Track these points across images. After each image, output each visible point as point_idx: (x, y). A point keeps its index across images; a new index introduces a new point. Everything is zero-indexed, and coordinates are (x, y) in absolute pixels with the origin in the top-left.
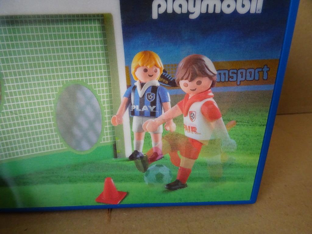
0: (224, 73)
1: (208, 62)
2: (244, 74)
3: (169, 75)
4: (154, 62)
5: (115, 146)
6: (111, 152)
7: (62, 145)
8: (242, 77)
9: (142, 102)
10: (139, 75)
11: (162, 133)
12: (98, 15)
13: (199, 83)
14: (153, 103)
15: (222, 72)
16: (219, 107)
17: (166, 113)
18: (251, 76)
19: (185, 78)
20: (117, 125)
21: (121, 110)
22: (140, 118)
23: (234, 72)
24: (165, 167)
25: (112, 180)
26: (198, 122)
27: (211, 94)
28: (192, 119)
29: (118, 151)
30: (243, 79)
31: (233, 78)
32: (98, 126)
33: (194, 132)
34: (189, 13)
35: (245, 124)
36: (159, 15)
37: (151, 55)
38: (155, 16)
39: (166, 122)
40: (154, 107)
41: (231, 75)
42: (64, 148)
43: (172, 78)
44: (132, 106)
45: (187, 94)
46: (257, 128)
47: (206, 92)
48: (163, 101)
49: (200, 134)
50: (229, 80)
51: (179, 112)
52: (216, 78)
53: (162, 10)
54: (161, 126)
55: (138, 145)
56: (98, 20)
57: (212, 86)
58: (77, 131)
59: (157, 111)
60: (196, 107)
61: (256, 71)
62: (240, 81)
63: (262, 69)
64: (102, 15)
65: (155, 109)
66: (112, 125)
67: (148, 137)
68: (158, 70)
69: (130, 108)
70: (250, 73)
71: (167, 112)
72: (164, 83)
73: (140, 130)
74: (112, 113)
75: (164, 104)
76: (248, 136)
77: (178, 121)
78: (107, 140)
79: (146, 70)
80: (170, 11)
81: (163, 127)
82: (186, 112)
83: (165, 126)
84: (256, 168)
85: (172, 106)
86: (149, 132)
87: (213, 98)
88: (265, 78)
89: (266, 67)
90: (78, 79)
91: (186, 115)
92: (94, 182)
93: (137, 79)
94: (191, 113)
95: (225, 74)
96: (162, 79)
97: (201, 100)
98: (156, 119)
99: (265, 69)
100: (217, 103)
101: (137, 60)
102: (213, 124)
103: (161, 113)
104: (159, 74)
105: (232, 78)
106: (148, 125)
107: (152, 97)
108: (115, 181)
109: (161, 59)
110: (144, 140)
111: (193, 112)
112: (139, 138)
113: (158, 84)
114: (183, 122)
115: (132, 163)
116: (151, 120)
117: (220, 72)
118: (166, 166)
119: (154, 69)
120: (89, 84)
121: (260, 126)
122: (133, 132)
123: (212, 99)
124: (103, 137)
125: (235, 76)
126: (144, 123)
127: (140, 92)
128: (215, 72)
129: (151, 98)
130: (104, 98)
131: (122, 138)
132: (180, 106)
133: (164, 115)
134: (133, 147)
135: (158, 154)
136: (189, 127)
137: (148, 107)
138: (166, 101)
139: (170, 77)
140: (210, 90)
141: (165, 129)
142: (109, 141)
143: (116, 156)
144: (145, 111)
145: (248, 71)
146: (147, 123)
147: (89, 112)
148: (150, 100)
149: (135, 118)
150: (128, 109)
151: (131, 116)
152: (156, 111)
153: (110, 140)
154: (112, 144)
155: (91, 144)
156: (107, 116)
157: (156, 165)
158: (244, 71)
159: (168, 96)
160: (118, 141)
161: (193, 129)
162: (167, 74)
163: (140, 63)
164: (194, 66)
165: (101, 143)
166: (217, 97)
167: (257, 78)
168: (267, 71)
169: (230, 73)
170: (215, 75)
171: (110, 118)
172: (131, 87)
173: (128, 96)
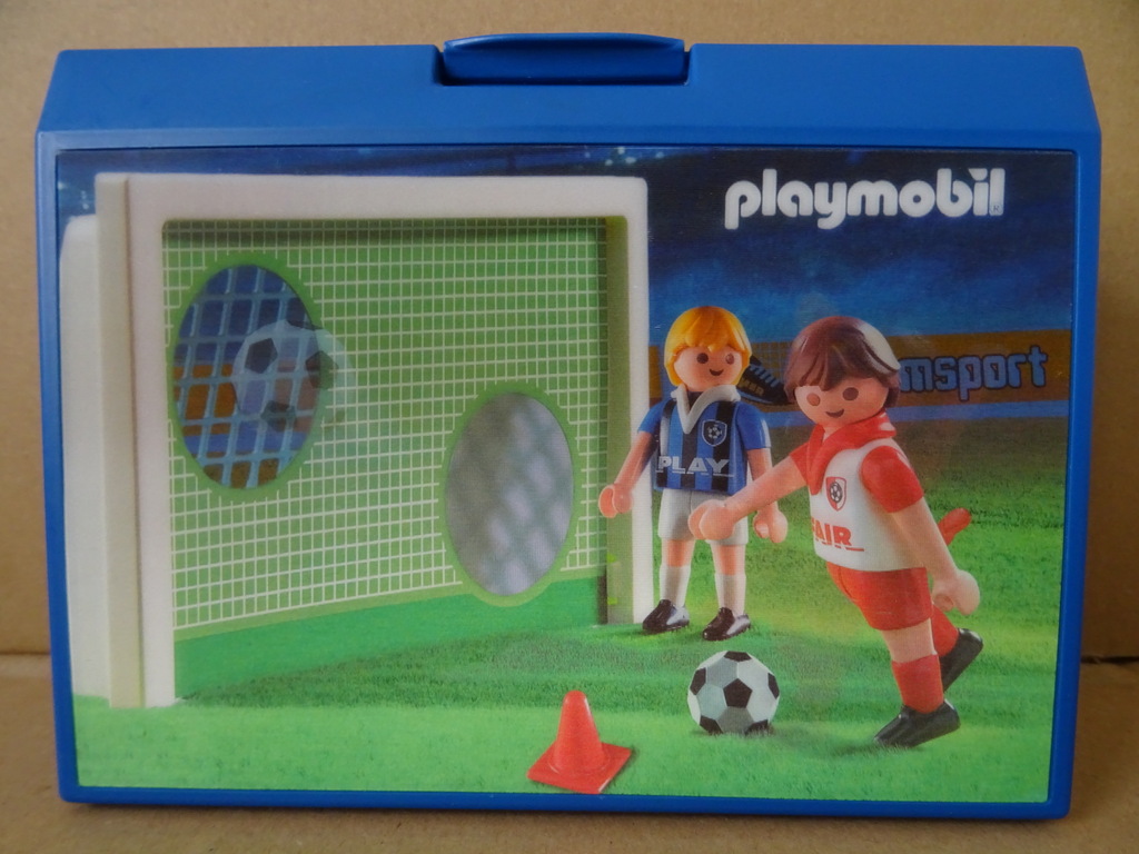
0: (919, 368)
1: (872, 336)
2: (977, 371)
4: (726, 336)
5: (602, 584)
6: (589, 600)
7: (449, 572)
8: (972, 379)
9: (689, 447)
10: (683, 370)
11: (747, 546)
12: (592, 220)
13: (851, 394)
14: (721, 452)
15: (915, 364)
17: (757, 480)
18: (997, 378)
19: (810, 379)
20: (614, 513)
21: (630, 470)
22: (683, 496)
23: (948, 364)
24: (754, 660)
25: (586, 701)
26: (853, 511)
27: (887, 426)
28: (834, 504)
29: (611, 601)
30: (977, 383)
31: (946, 382)
32: (558, 516)
33: (842, 545)
34: (816, 215)
35: (997, 519)
36: (742, 220)
37: (719, 318)
38: (731, 221)
39: (758, 513)
40: (724, 462)
41: (940, 373)
42: (454, 583)
43: (774, 379)
44: (662, 458)
45: (818, 425)
46: (1037, 535)
47: (872, 421)
48: (749, 444)
49: (862, 550)
50: (935, 386)
51: (795, 481)
52: (898, 380)
53: (749, 210)
54: (744, 523)
55: (673, 582)
56: (592, 231)
57: (890, 402)
58: (499, 534)
59: (733, 475)
60: (847, 465)
61: (1012, 361)
62: (968, 390)
63: (1027, 356)
64: (603, 221)
65: (726, 469)
66: (600, 514)
67: (703, 556)
68: (738, 357)
69: (655, 465)
70: (994, 367)
71: (761, 479)
72: (753, 394)
73: (681, 531)
74: (603, 477)
75: (752, 454)
76: (1011, 560)
77: (795, 506)
78: (579, 562)
79: (703, 358)
80: (769, 210)
81: (750, 526)
82: (817, 481)
83: (756, 522)
84: (1054, 676)
85: (776, 460)
86: (708, 541)
87: (894, 439)
88: (1039, 381)
89: (1035, 350)
90: (522, 377)
91: (817, 490)
92: (529, 705)
93: (679, 380)
94: (832, 483)
95: (921, 369)
96: (748, 382)
97: (858, 445)
98: (730, 498)
99: (1036, 358)
100: (907, 452)
101: (680, 333)
102: (899, 518)
103: (742, 483)
104: (738, 368)
105: (945, 380)
106: (704, 516)
107: (718, 433)
108: (597, 705)
109: (746, 330)
110: (692, 566)
111: (837, 481)
112: (677, 559)
113: (735, 396)
114: (808, 513)
115: (651, 643)
116: (713, 504)
117: (908, 363)
118: (757, 656)
119: (726, 354)
120: (548, 392)
121: (1047, 527)
122: (659, 539)
123: (890, 443)
124: (571, 552)
125: (951, 376)
126: (693, 512)
127: (685, 419)
128: (896, 365)
129: (715, 437)
130: (583, 433)
131: (626, 556)
132: (798, 459)
133: (752, 488)
134: (656, 588)
135: (734, 615)
136: (827, 526)
137: (705, 461)
138: (759, 445)
139: (769, 376)
140: (883, 415)
141: (754, 534)
142: (588, 565)
143: (603, 615)
144: (697, 476)
145: (988, 361)
146: (701, 512)
147: (539, 472)
148: (712, 441)
149: (668, 495)
150: (648, 467)
151: (655, 487)
152: (730, 476)
153: (591, 563)
154: (595, 574)
155: (535, 574)
156: (588, 486)
157: (725, 652)
158: (975, 361)
159: (763, 431)
160: (614, 566)
161: (841, 536)
162: (761, 369)
163: (688, 339)
164: (834, 347)
165: (563, 569)
166: (906, 436)
167: (1015, 381)
168: (1041, 363)
169: (938, 367)
170: (893, 371)
171: (595, 493)
172: (662, 404)
173: (653, 428)
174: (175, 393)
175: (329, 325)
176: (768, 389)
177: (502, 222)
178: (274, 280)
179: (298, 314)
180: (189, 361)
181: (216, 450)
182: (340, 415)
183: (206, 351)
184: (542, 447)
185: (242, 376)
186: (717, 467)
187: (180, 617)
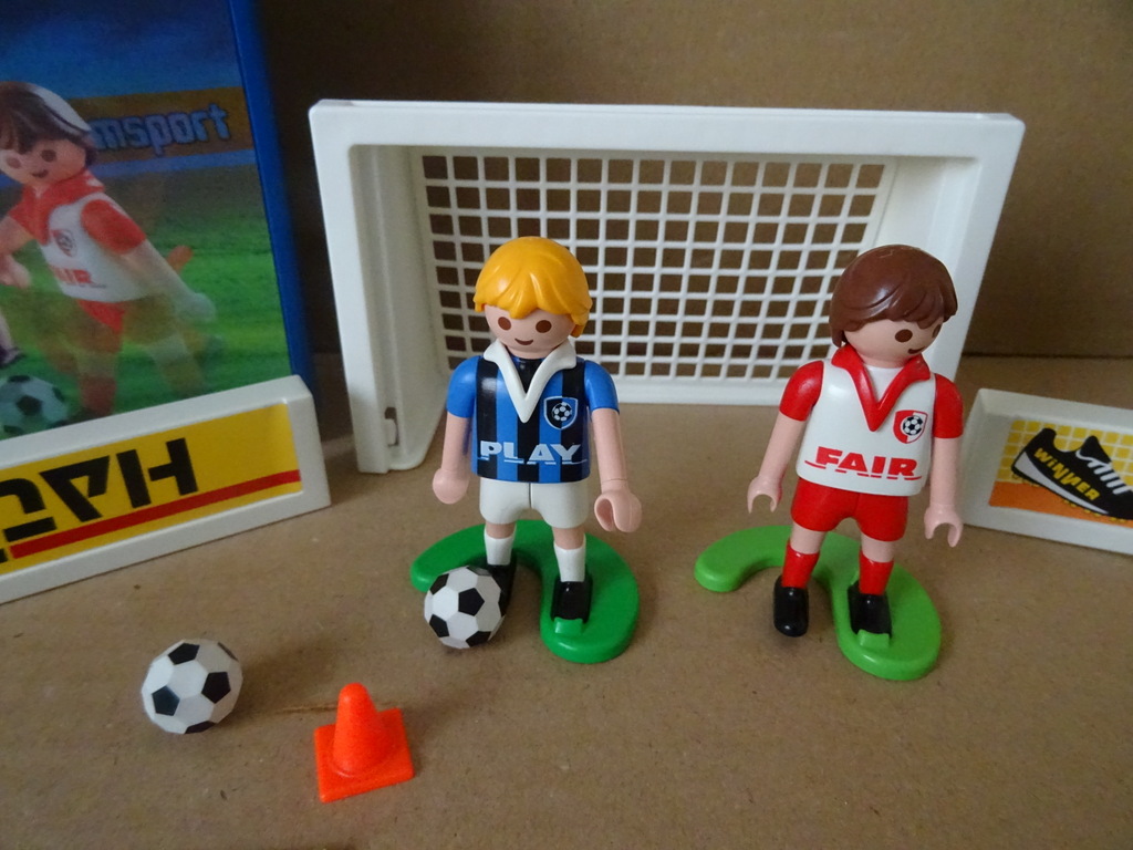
0: (109, 128)
2: (165, 129)
8: (161, 134)
13: (49, 156)
15: (103, 125)
16: (129, 214)
18: (185, 134)
23: (136, 124)
24: (36, 379)
26: (85, 255)
27: (94, 182)
28: (67, 251)
30: (168, 140)
31: (139, 139)
33: (85, 284)
35: (216, 251)
41: (130, 131)
45: (26, 185)
46: (251, 260)
47: (79, 178)
49: (104, 287)
50: (129, 144)
51: (21, 236)
52: (92, 141)
57: (90, 161)
60: (67, 218)
61: (195, 119)
62: (161, 146)
63: (207, 112)
70: (180, 123)
77: (29, 257)
82: (43, 233)
84: (287, 356)
87: (104, 193)
88: (224, 134)
89: (214, 107)
94: (58, 235)
97: (73, 200)
99: (216, 114)
102: (130, 258)
105: (137, 138)
111: (62, 232)
118: (37, 376)
121: (257, 253)
123: (101, 196)
125: (140, 132)
128: (84, 125)
132: (19, 217)
136: (67, 271)
140: (87, 173)
145: (172, 119)
158: (160, 119)
161: (82, 277)
164: (16, 112)
167: (203, 136)
168: (224, 119)
169: (127, 127)
170: (84, 133)
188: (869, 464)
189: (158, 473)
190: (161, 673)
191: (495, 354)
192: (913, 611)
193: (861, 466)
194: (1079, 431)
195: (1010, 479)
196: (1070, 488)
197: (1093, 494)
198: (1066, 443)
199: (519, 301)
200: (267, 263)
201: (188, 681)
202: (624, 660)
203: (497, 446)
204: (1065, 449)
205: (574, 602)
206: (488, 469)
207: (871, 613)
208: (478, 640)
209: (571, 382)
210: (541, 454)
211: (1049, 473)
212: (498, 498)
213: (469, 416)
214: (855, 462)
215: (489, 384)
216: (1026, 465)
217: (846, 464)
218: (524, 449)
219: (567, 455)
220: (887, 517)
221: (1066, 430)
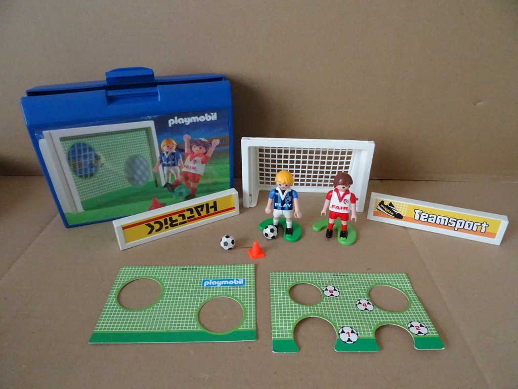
3: (180, 147)
4: (172, 143)
5: (156, 182)
6: (155, 185)
7: (129, 184)
9: (168, 160)
10: (165, 149)
11: (180, 173)
12: (144, 128)
14: (173, 160)
17: (180, 163)
20: (156, 171)
21: (158, 165)
22: (168, 167)
24: (183, 188)
29: (158, 184)
32: (147, 174)
34: (185, 123)
35: (219, 164)
37: (170, 140)
38: (170, 125)
39: (181, 168)
42: (130, 186)
44: (163, 162)
46: (226, 165)
48: (178, 158)
53: (173, 123)
54: (179, 170)
55: (168, 180)
56: (145, 130)
58: (136, 177)
59: (176, 163)
64: (146, 128)
73: (169, 172)
74: (153, 167)
75: (179, 160)
78: (152, 179)
79: (168, 146)
80: (176, 123)
83: (181, 170)
84: (229, 183)
88: (225, 144)
90: (136, 153)
92: (147, 200)
98: (176, 167)
101: (164, 143)
103: (178, 164)
104: (175, 147)
106: (172, 170)
107: (173, 157)
108: (158, 198)
109: (175, 141)
110: (171, 177)
112: (168, 176)
113: (175, 151)
115: (166, 189)
116: (173, 168)
119: (172, 145)
120: (141, 155)
122: (165, 174)
124: (150, 178)
126: (170, 169)
127: (166, 156)
130: (149, 160)
131: (160, 177)
134: (165, 181)
135: (179, 183)
137: (171, 162)
138: (180, 158)
143: (157, 186)
144: (170, 164)
147: (142, 167)
149: (165, 167)
150: (161, 164)
151: (163, 167)
155: (144, 182)
156: (151, 168)
159: (180, 156)
160: (158, 179)
165: (149, 181)
171: (152, 169)
172: (162, 154)
173: (161, 158)
174: (70, 165)
175: (97, 150)
176: (180, 149)
177: (128, 130)
178: (84, 145)
179: (91, 149)
180: (71, 160)
181: (80, 173)
182: (103, 164)
183: (74, 158)
184: (142, 163)
185: (83, 160)
186: (173, 162)
187: (81, 199)
188: (340, 207)
189: (211, 207)
190: (224, 239)
191: (278, 189)
192: (352, 235)
193: (339, 208)
194: (389, 201)
195: (377, 210)
196: (388, 212)
197: (392, 214)
198: (386, 203)
199: (283, 182)
200: (228, 166)
201: (229, 240)
202: (299, 241)
203: (278, 204)
204: (386, 205)
205: (290, 232)
206: (276, 208)
207: (344, 234)
208: (273, 237)
209: (291, 194)
210: (285, 205)
211: (384, 209)
212: (277, 213)
213: (273, 198)
214: (338, 207)
215: (276, 194)
216: (379, 208)
217: (336, 208)
218: (282, 205)
219: (289, 206)
220: (345, 217)
221: (386, 201)
